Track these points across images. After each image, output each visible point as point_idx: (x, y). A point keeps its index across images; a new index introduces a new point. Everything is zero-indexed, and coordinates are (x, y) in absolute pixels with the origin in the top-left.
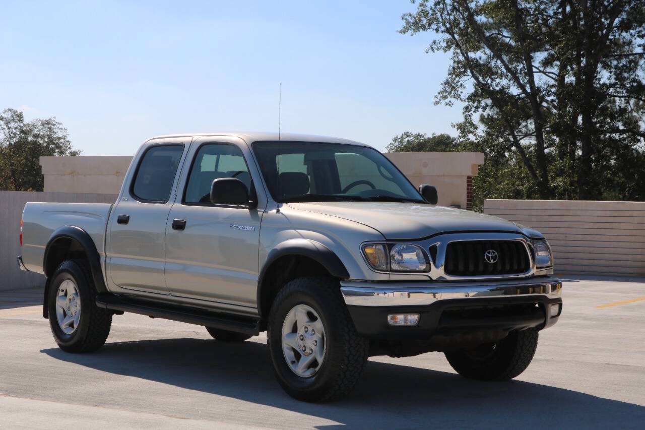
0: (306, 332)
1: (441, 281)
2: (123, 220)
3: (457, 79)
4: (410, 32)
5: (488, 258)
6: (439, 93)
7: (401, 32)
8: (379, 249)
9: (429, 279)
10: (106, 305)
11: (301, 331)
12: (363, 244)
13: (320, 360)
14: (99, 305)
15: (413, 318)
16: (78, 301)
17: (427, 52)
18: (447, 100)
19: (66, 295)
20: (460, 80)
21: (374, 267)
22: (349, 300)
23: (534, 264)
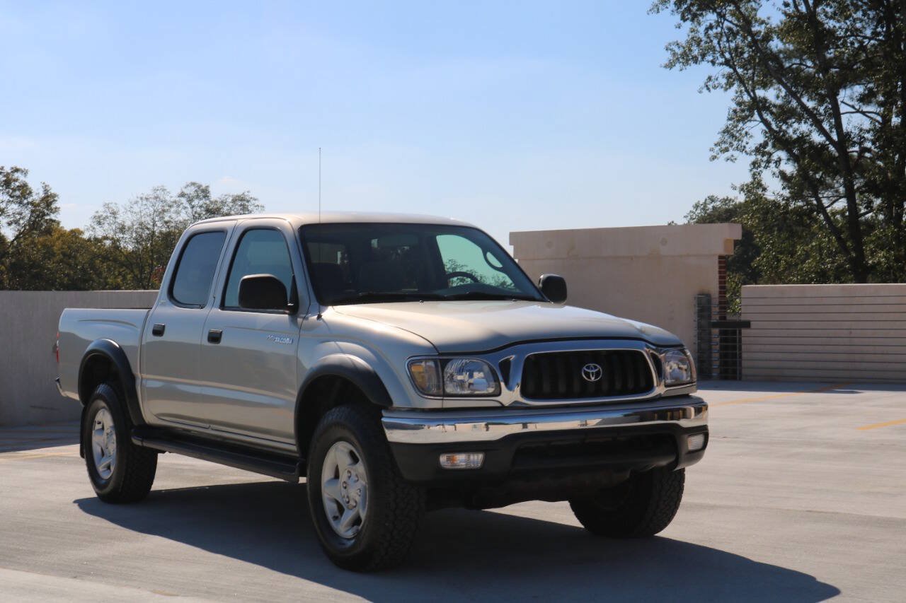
0: (349, 477)
1: (515, 407)
2: (158, 332)
3: (741, 125)
4: (678, 66)
5: (587, 374)
6: (716, 145)
7: (666, 66)
8: (430, 367)
9: (499, 405)
10: (142, 441)
11: (344, 476)
12: (410, 360)
13: (363, 516)
14: (136, 442)
15: (477, 459)
16: (114, 437)
17: (700, 92)
18: (727, 154)
19: (103, 428)
20: (744, 127)
21: (423, 391)
22: (394, 436)
23: (659, 380)
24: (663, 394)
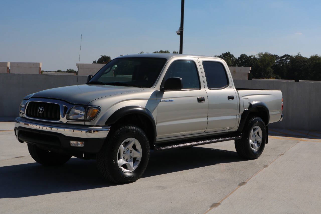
23: (63, 117)
24: (65, 122)
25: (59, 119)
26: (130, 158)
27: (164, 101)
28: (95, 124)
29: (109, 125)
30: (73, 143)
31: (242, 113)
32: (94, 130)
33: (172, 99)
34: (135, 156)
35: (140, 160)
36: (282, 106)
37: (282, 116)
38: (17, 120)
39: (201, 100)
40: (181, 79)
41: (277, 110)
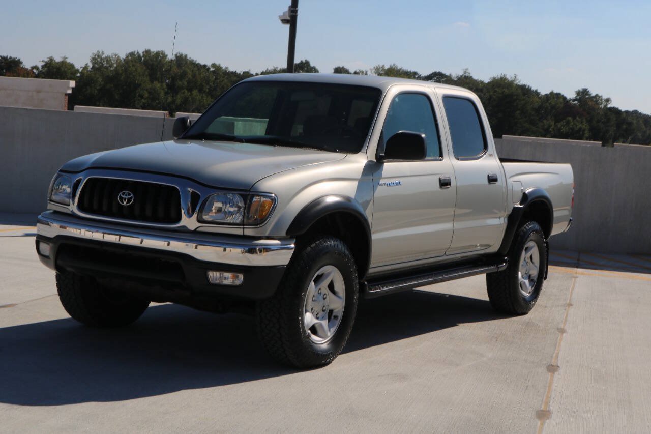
1: (73, 215)
23: (190, 215)
24: (192, 228)
25: (179, 219)
26: (323, 311)
27: (385, 184)
28: (267, 234)
29: (292, 238)
30: (213, 275)
31: (510, 213)
32: (261, 247)
33: (396, 181)
34: (332, 307)
35: (340, 315)
36: (573, 199)
37: (570, 220)
38: (42, 219)
39: (444, 183)
40: (423, 136)
41: (562, 208)
